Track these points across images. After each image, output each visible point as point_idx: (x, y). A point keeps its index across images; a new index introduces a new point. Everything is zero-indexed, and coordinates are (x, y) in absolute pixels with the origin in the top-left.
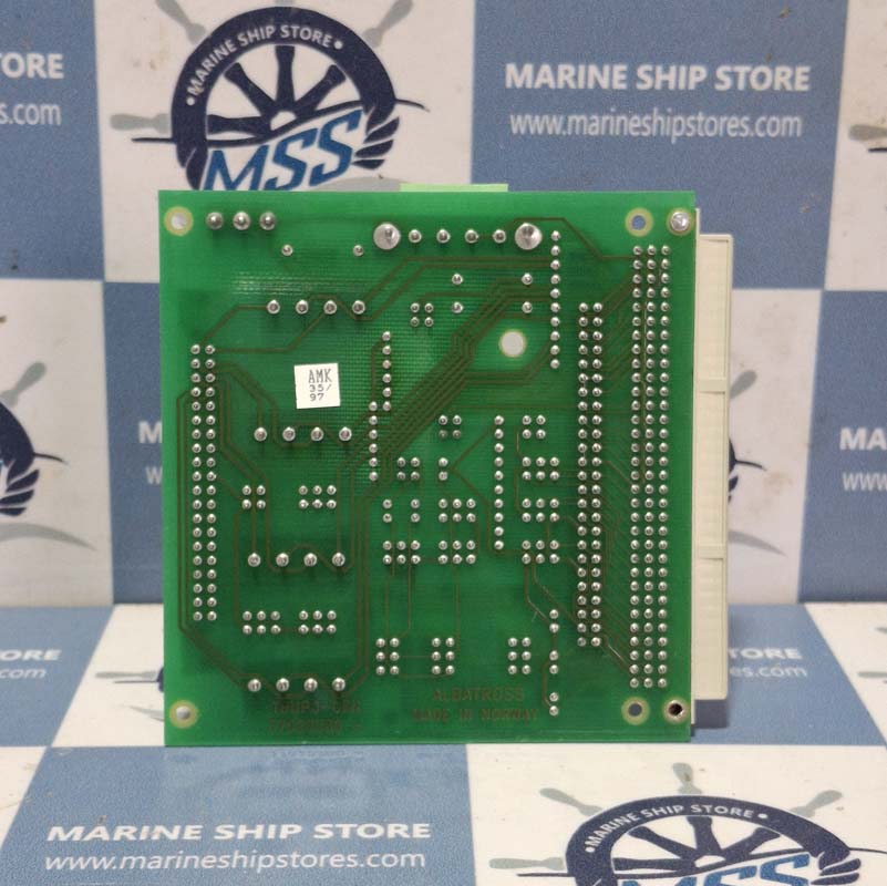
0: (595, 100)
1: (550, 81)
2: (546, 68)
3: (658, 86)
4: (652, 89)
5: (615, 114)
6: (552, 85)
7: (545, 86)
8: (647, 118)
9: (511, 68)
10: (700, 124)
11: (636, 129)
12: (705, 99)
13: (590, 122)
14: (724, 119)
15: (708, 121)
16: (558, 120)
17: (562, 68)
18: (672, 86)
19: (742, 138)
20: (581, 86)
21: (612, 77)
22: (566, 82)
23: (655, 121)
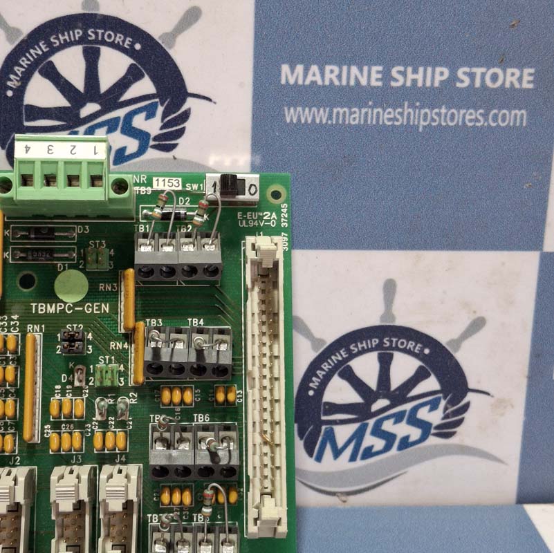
0: (355, 96)
1: (318, 79)
2: (314, 68)
3: (409, 84)
4: (404, 85)
5: (372, 107)
6: (320, 83)
7: (314, 83)
8: (400, 110)
9: (285, 68)
10: (443, 116)
11: (389, 120)
12: (447, 95)
13: (351, 114)
14: (462, 112)
15: (450, 112)
16: (325, 112)
17: (328, 68)
18: (420, 84)
19: (477, 127)
20: (344, 83)
21: (370, 76)
22: (331, 81)
23: (406, 113)
